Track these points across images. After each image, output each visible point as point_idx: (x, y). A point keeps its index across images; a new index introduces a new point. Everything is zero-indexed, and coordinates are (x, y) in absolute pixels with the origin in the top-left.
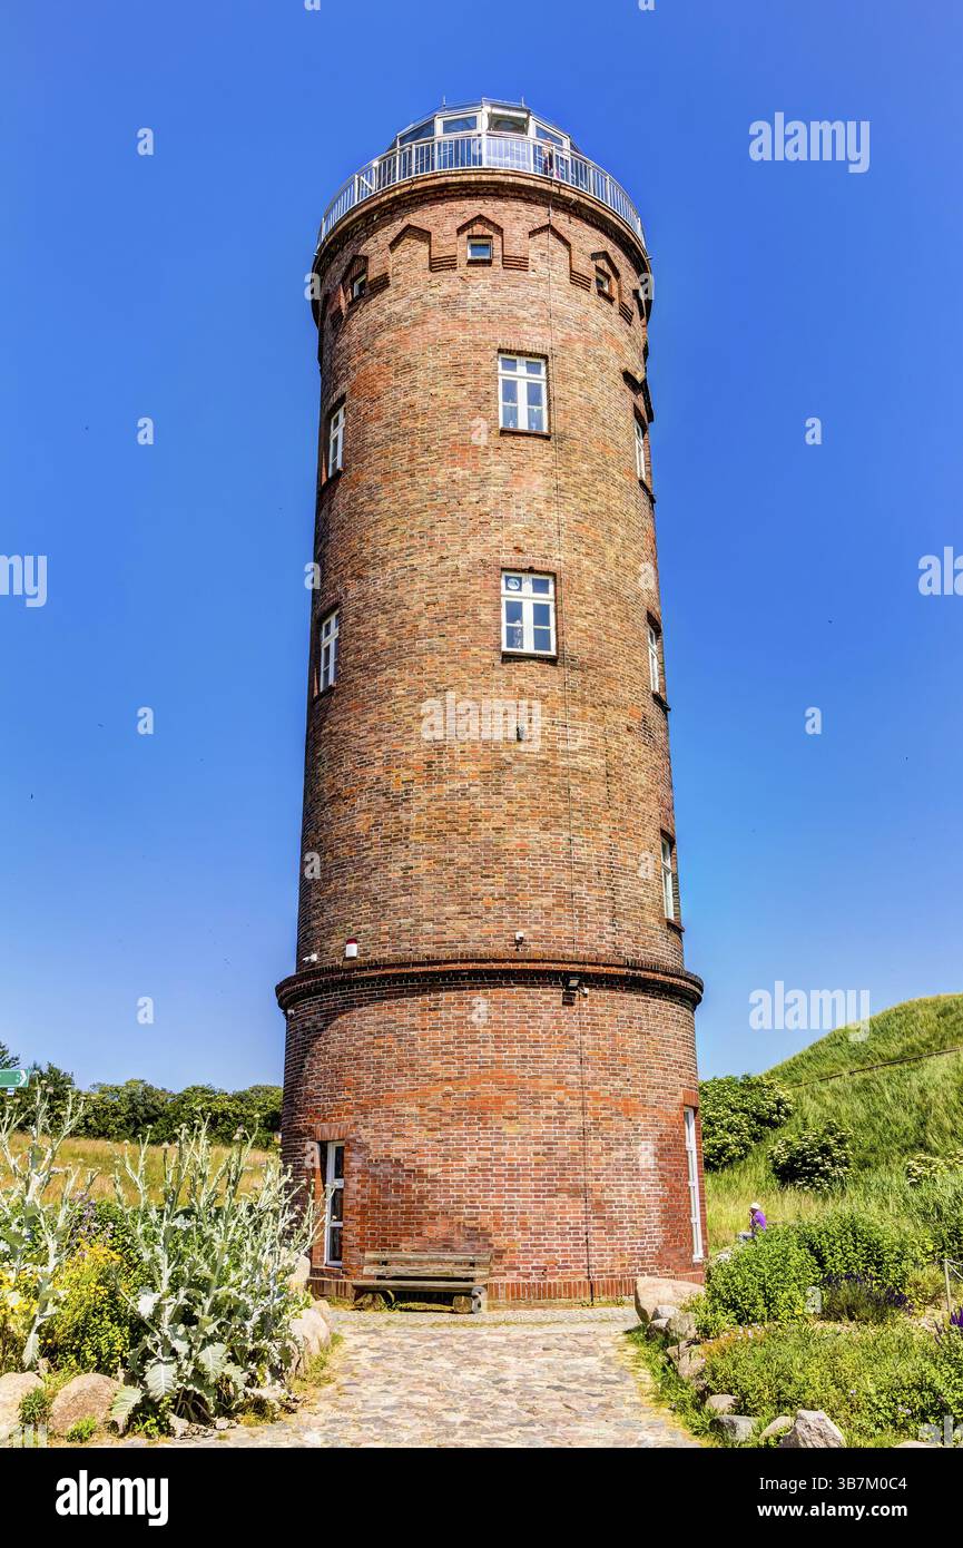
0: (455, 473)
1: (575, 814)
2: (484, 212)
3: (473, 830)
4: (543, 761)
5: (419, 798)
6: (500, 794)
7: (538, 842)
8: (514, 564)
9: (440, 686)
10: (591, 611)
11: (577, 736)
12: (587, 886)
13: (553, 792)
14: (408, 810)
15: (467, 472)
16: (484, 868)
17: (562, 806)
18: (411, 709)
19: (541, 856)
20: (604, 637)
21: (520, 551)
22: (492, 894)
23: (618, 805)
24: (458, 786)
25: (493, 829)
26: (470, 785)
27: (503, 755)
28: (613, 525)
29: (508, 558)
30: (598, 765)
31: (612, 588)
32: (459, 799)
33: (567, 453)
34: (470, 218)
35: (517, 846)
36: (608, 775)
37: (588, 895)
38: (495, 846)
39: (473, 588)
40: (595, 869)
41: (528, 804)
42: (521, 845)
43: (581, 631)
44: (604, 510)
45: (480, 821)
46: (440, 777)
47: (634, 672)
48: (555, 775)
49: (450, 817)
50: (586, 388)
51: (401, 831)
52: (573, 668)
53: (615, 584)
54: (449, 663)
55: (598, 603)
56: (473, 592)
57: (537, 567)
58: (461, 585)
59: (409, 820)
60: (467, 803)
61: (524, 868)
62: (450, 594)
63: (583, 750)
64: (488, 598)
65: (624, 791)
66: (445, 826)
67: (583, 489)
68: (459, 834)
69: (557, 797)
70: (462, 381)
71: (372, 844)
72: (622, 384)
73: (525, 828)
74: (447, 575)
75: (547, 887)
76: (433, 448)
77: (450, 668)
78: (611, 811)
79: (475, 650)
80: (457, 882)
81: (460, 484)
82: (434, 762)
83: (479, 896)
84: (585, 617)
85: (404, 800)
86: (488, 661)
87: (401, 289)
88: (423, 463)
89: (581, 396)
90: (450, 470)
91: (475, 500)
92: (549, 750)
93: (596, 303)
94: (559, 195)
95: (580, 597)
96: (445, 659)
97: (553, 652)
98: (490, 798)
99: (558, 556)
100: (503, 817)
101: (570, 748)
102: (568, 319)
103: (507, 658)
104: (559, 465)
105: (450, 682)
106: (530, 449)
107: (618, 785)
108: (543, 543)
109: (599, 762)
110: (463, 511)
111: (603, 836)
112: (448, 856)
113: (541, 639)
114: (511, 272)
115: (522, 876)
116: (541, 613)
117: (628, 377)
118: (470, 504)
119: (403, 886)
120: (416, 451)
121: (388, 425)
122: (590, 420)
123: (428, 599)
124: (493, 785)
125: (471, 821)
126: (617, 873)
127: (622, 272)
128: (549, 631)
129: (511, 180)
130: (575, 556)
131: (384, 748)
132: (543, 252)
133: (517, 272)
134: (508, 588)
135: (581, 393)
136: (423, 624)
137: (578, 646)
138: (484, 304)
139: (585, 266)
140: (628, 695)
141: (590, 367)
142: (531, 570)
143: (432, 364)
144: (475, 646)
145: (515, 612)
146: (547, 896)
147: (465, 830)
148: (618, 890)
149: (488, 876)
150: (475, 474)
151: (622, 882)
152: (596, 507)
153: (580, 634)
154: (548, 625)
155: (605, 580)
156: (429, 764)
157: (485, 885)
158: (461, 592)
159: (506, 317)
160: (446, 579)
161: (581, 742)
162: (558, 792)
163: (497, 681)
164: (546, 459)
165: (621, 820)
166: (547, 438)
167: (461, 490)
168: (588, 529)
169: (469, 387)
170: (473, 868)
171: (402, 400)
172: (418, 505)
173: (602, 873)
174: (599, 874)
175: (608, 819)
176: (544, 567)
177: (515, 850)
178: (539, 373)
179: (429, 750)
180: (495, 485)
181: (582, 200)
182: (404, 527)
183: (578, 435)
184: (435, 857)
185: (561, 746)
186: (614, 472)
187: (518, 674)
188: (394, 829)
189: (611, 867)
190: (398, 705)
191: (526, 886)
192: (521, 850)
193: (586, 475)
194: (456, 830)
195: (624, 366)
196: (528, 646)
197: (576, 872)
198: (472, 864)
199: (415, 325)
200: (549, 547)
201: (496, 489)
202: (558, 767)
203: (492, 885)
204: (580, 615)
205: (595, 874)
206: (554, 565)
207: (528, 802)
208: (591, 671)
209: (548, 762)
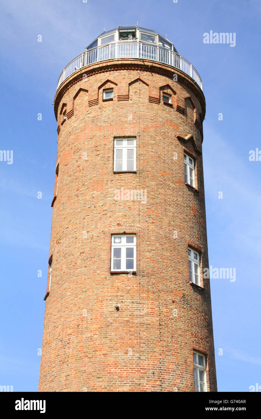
0: (94, 194)
1: (142, 345)
2: (110, 78)
3: (94, 355)
4: (126, 321)
5: (74, 342)
6: (106, 338)
7: (123, 360)
8: (117, 232)
9: (84, 290)
10: (154, 248)
11: (144, 308)
12: (147, 380)
13: (131, 335)
14: (69, 348)
15: (99, 193)
16: (98, 374)
17: (135, 341)
18: (72, 301)
19: (124, 366)
20: (160, 260)
21: (120, 225)
22: (101, 386)
23: (165, 339)
24: (89, 335)
25: (103, 355)
26: (94, 335)
27: (108, 319)
28: (168, 207)
29: (115, 229)
30: (155, 321)
31: (166, 237)
32: (89, 341)
33: (144, 178)
34: (104, 81)
35: (113, 362)
36: (160, 325)
37: (146, 384)
38: (103, 362)
39: (99, 244)
40: (151, 371)
41: (119, 342)
42: (115, 362)
43: (148, 258)
44: (162, 201)
45: (97, 351)
46: (82, 332)
47: (178, 274)
48: (132, 327)
49: (85, 350)
50: (155, 148)
51: (66, 358)
52: (143, 276)
53: (168, 235)
54: (88, 279)
55: (157, 244)
56: (99, 246)
57: (127, 231)
58: (94, 243)
59: (69, 353)
60: (92, 343)
61: (116, 373)
62: (89, 247)
63: (147, 314)
64: (105, 248)
65: (169, 332)
66: (83, 355)
67: (152, 193)
68: (88, 358)
69: (133, 337)
70: (98, 153)
71: (56, 365)
72: (178, 142)
73: (117, 353)
74: (89, 239)
75: (126, 381)
76: (86, 184)
77: (88, 281)
78: (162, 342)
79: (98, 272)
80: (86, 381)
81: (96, 198)
82: (80, 325)
83: (95, 388)
84: (150, 252)
85: (68, 343)
86: (104, 276)
87: (77, 116)
88: (82, 191)
89: (152, 152)
90: (92, 193)
91: (101, 205)
92: (130, 315)
93: (162, 108)
94: (144, 65)
95: (148, 243)
96: (86, 277)
97: (135, 269)
98: (102, 340)
99: (138, 225)
100: (107, 348)
101: (141, 314)
102: (147, 118)
103: (113, 274)
104: (140, 184)
105: (88, 287)
106: (126, 179)
107: (166, 329)
108: (131, 220)
109: (155, 319)
110: (96, 210)
111: (156, 354)
112: (83, 369)
113: (130, 264)
114: (121, 102)
115: (115, 377)
116: (130, 253)
117: (180, 139)
118: (99, 206)
119: (65, 384)
120: (80, 186)
121: (70, 176)
122: (157, 162)
123: (81, 251)
124: (104, 334)
125: (93, 351)
126: (164, 372)
127: (177, 92)
128: (133, 260)
129: (120, 62)
130: (146, 224)
131: (62, 319)
132: (136, 91)
133: (123, 102)
134: (115, 242)
135: (153, 150)
136: (79, 262)
137: (146, 265)
138: (109, 118)
139: (156, 94)
140: (173, 286)
141: (158, 138)
142: (125, 233)
143: (86, 147)
144: (99, 270)
145: (118, 252)
146: (126, 386)
147: (91, 356)
148: (164, 381)
149: (99, 378)
150: (102, 193)
151: (166, 377)
152: (158, 201)
153: (147, 260)
154: (133, 257)
155: (162, 233)
156: (78, 326)
157: (98, 382)
158: (94, 246)
159: (118, 122)
160: (88, 241)
161: (146, 311)
162: (134, 335)
163: (107, 285)
164: (133, 182)
165: (167, 346)
166: (135, 173)
167: (96, 201)
168: (153, 211)
169: (101, 155)
170: (93, 374)
171: (76, 164)
172: (79, 210)
173: (155, 373)
174: (154, 373)
175: (160, 346)
176: (131, 231)
177: (112, 364)
178: (133, 145)
179: (78, 319)
180: (110, 197)
181: (154, 65)
182: (73, 220)
183: (150, 169)
184: (78, 369)
185: (135, 313)
186: (169, 183)
187: (117, 281)
188: (63, 357)
189: (160, 370)
190: (68, 300)
191: (117, 381)
192: (115, 364)
193: (153, 187)
194: (87, 356)
195: (178, 134)
196: (123, 268)
197: (141, 373)
198: (93, 372)
199: (82, 131)
200: (134, 222)
201: (110, 199)
202: (134, 323)
203: (101, 382)
204: (148, 251)
205: (151, 373)
206: (135, 229)
207: (119, 341)
208: (153, 277)
209: (129, 321)
